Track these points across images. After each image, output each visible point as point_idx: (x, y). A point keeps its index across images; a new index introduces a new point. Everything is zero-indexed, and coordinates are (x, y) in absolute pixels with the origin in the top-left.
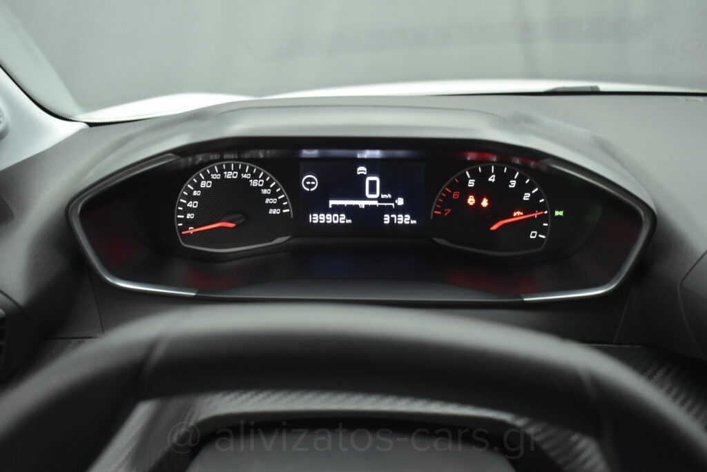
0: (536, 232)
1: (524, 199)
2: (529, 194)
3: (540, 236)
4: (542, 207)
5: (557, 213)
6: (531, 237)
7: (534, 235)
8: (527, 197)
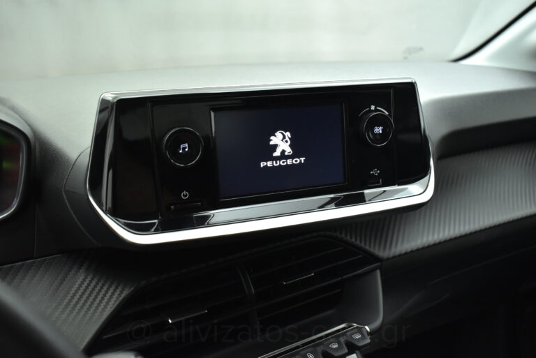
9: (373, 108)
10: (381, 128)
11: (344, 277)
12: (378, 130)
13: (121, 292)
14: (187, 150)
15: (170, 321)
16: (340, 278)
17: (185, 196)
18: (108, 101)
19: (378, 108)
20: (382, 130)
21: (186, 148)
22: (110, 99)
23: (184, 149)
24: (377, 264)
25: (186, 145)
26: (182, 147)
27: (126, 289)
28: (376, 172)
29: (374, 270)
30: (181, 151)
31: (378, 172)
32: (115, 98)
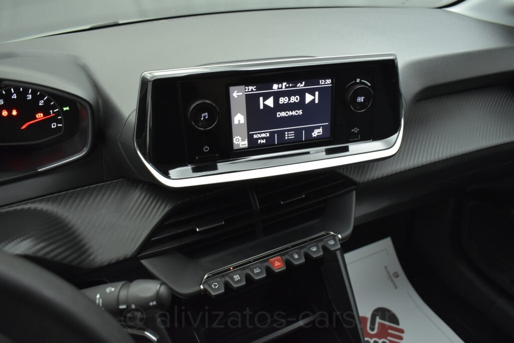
0: (55, 124)
1: (40, 104)
2: (43, 101)
3: (58, 125)
4: (54, 107)
5: (65, 109)
6: (53, 127)
7: (54, 125)
8: (41, 103)
9: (358, 80)
10: (363, 98)
11: (328, 197)
12: (361, 99)
13: (164, 209)
14: (207, 117)
15: (198, 230)
16: (324, 198)
17: (207, 149)
18: (147, 79)
19: (362, 81)
20: (364, 99)
21: (206, 116)
22: (149, 78)
23: (205, 117)
24: (354, 187)
25: (207, 114)
26: (203, 115)
27: (167, 207)
28: (356, 130)
29: (352, 190)
30: (202, 119)
31: (358, 130)
32: (152, 77)
